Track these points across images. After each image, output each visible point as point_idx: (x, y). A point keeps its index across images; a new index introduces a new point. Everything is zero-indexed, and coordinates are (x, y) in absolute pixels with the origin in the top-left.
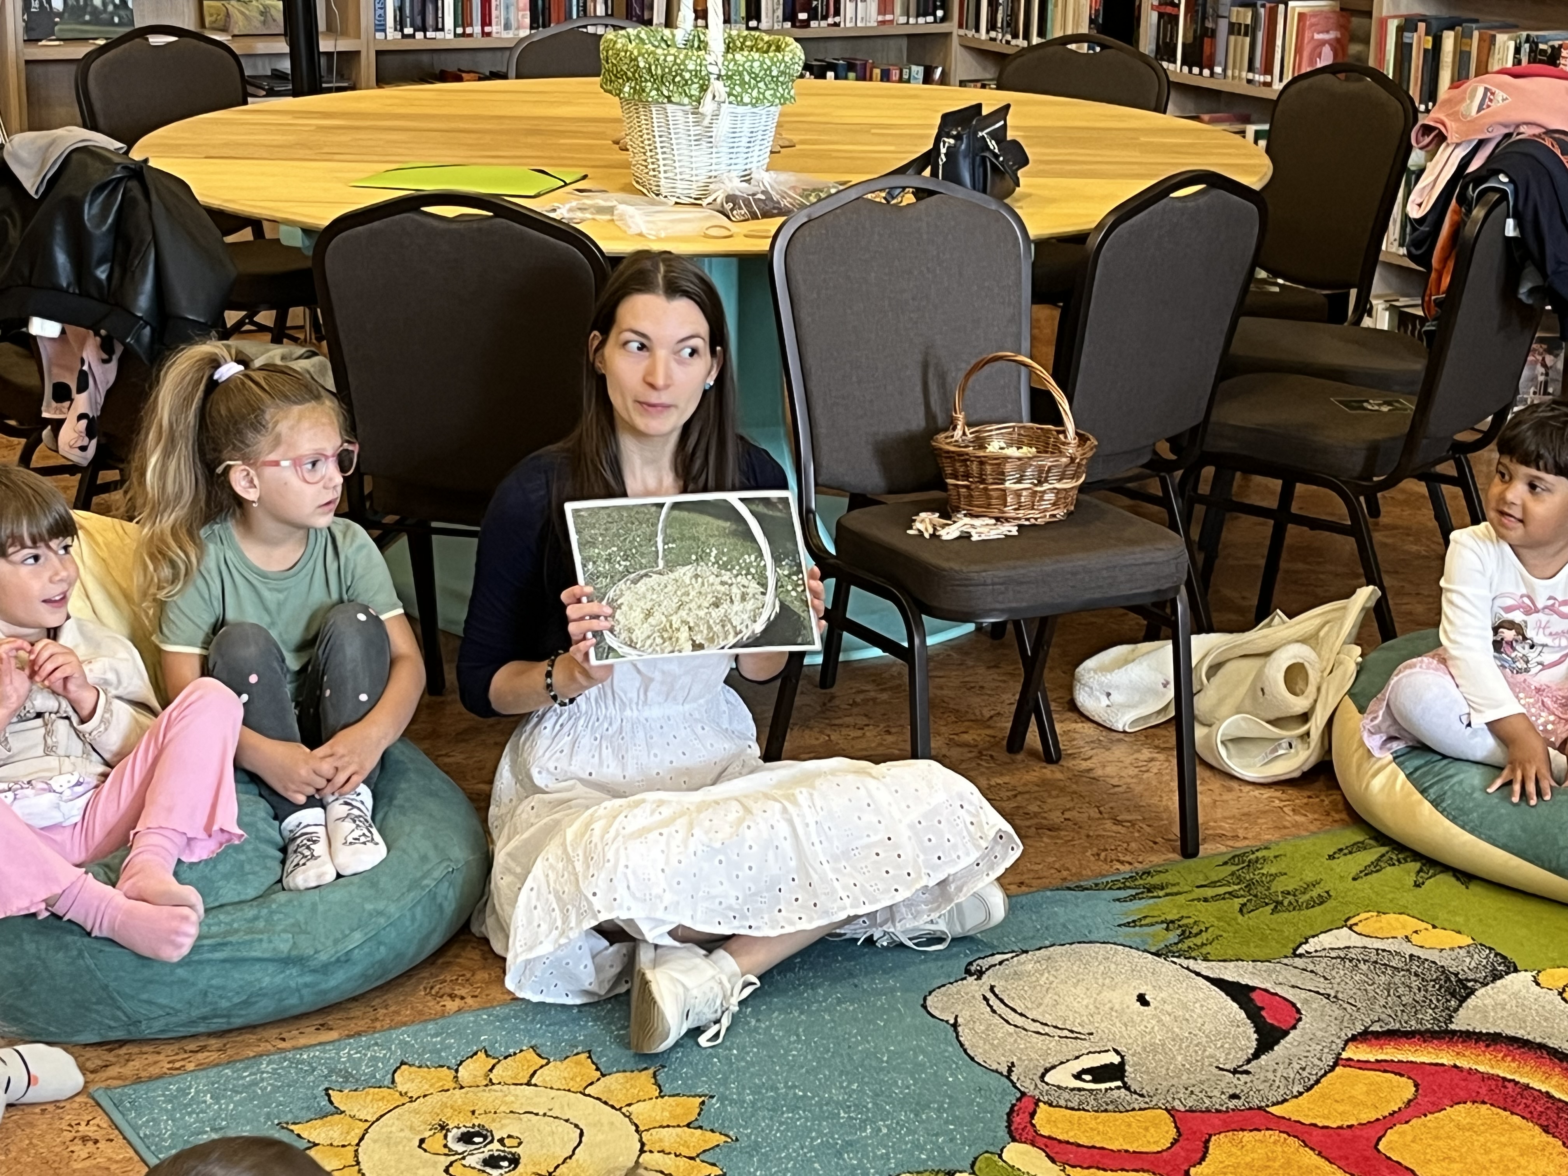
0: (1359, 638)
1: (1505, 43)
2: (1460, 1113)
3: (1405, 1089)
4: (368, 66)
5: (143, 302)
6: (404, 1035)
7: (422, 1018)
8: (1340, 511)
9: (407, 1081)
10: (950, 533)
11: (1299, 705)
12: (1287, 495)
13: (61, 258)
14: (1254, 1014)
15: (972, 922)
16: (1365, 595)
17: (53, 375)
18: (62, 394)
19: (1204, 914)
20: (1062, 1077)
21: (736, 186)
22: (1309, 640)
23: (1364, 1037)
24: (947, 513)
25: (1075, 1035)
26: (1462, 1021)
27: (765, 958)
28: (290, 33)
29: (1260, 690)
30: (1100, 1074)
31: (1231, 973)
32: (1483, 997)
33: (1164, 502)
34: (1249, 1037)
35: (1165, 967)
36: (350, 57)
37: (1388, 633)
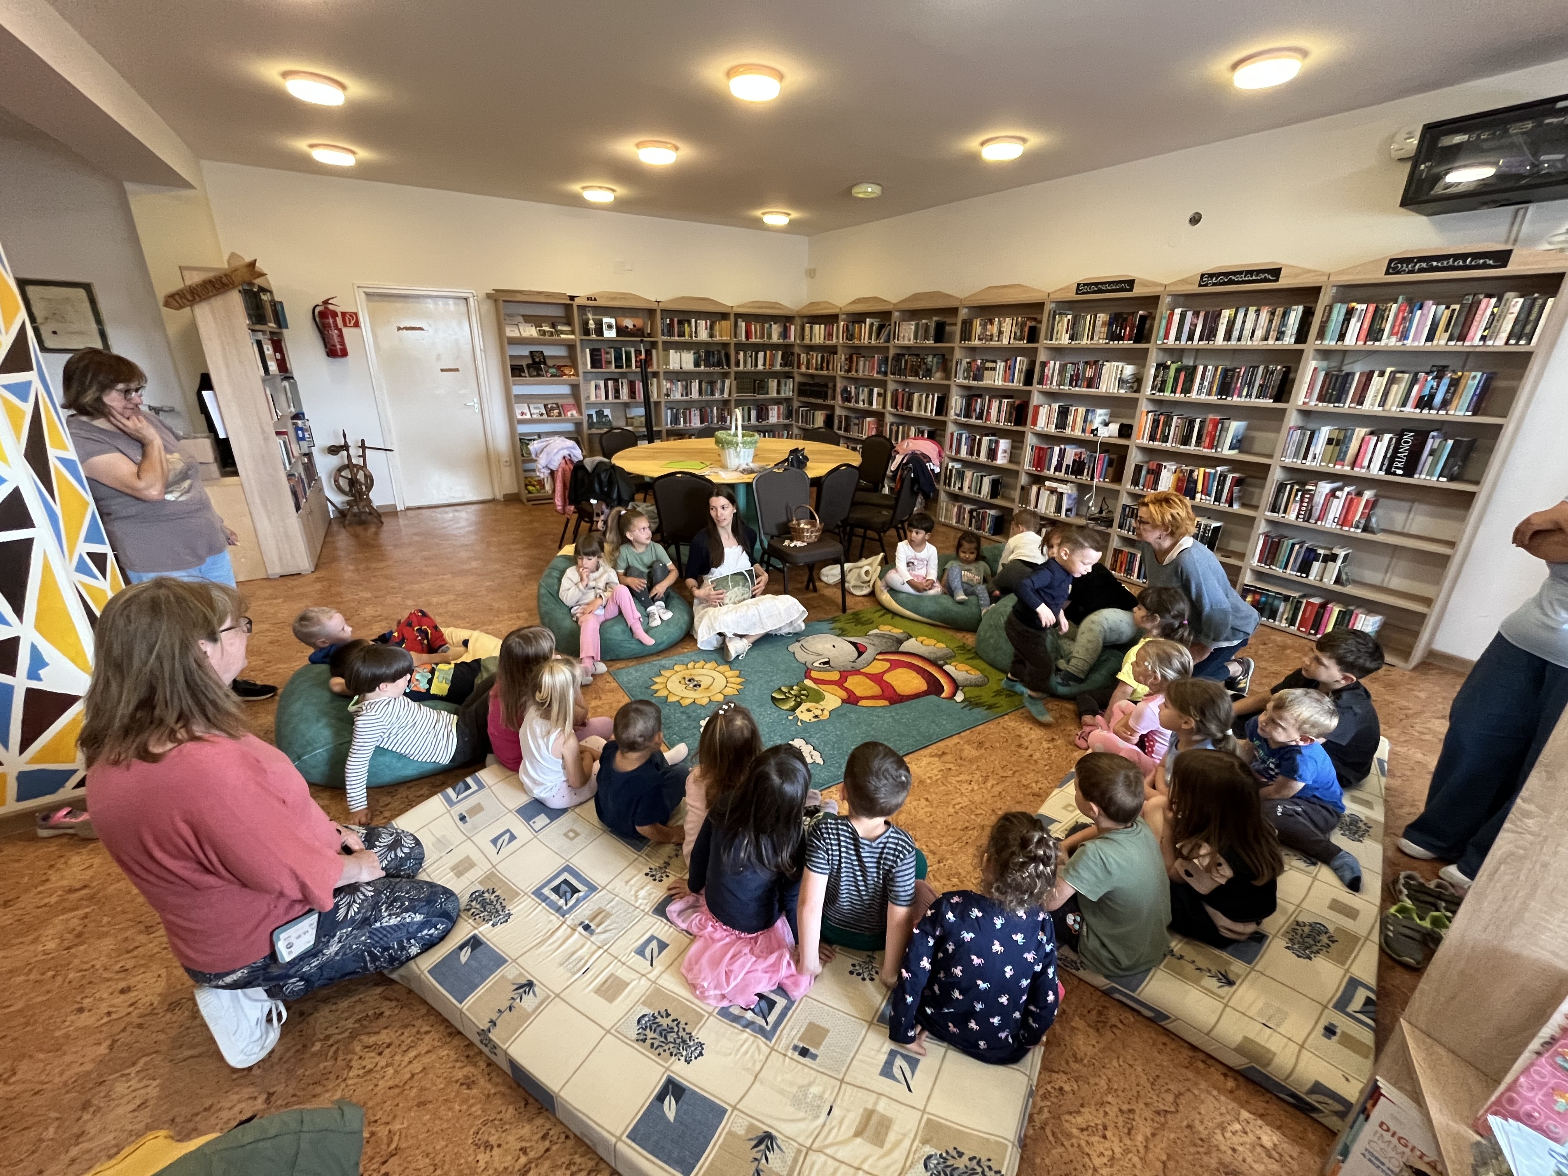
0: (880, 564)
1: (913, 429)
2: (900, 670)
3: (888, 665)
4: (664, 434)
5: (615, 496)
6: (676, 658)
7: (680, 653)
8: (876, 536)
9: (677, 668)
10: (792, 545)
11: (867, 579)
12: (865, 533)
13: (597, 486)
14: (857, 649)
15: (798, 630)
16: (882, 554)
17: (596, 511)
18: (598, 515)
19: (847, 626)
20: (816, 664)
21: (745, 467)
22: (870, 564)
23: (880, 653)
24: (792, 540)
25: (819, 655)
26: (901, 649)
27: (753, 639)
28: (647, 426)
29: (859, 575)
30: (825, 663)
31: (852, 639)
32: (905, 644)
33: (839, 534)
34: (856, 654)
35: (839, 639)
36: (660, 432)
37: (887, 563)
